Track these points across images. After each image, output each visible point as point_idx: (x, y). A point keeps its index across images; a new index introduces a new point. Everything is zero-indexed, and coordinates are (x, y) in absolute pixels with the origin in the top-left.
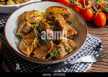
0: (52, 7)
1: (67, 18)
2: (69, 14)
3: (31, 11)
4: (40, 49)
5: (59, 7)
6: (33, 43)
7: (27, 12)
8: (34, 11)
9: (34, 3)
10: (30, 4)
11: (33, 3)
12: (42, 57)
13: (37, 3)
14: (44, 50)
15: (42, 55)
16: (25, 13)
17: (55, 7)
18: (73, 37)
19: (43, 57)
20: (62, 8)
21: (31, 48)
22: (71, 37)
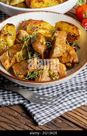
0: (63, 22)
1: (74, 39)
2: (78, 36)
3: (38, 21)
4: (20, 65)
5: (70, 24)
6: (15, 55)
7: (32, 20)
8: (42, 21)
9: (46, 11)
10: (40, 11)
11: (44, 11)
12: (19, 74)
13: (49, 13)
14: (24, 67)
15: (20, 72)
16: (29, 21)
17: (66, 22)
18: (70, 64)
19: (21, 75)
20: (73, 25)
21: (12, 61)
22: (68, 64)
